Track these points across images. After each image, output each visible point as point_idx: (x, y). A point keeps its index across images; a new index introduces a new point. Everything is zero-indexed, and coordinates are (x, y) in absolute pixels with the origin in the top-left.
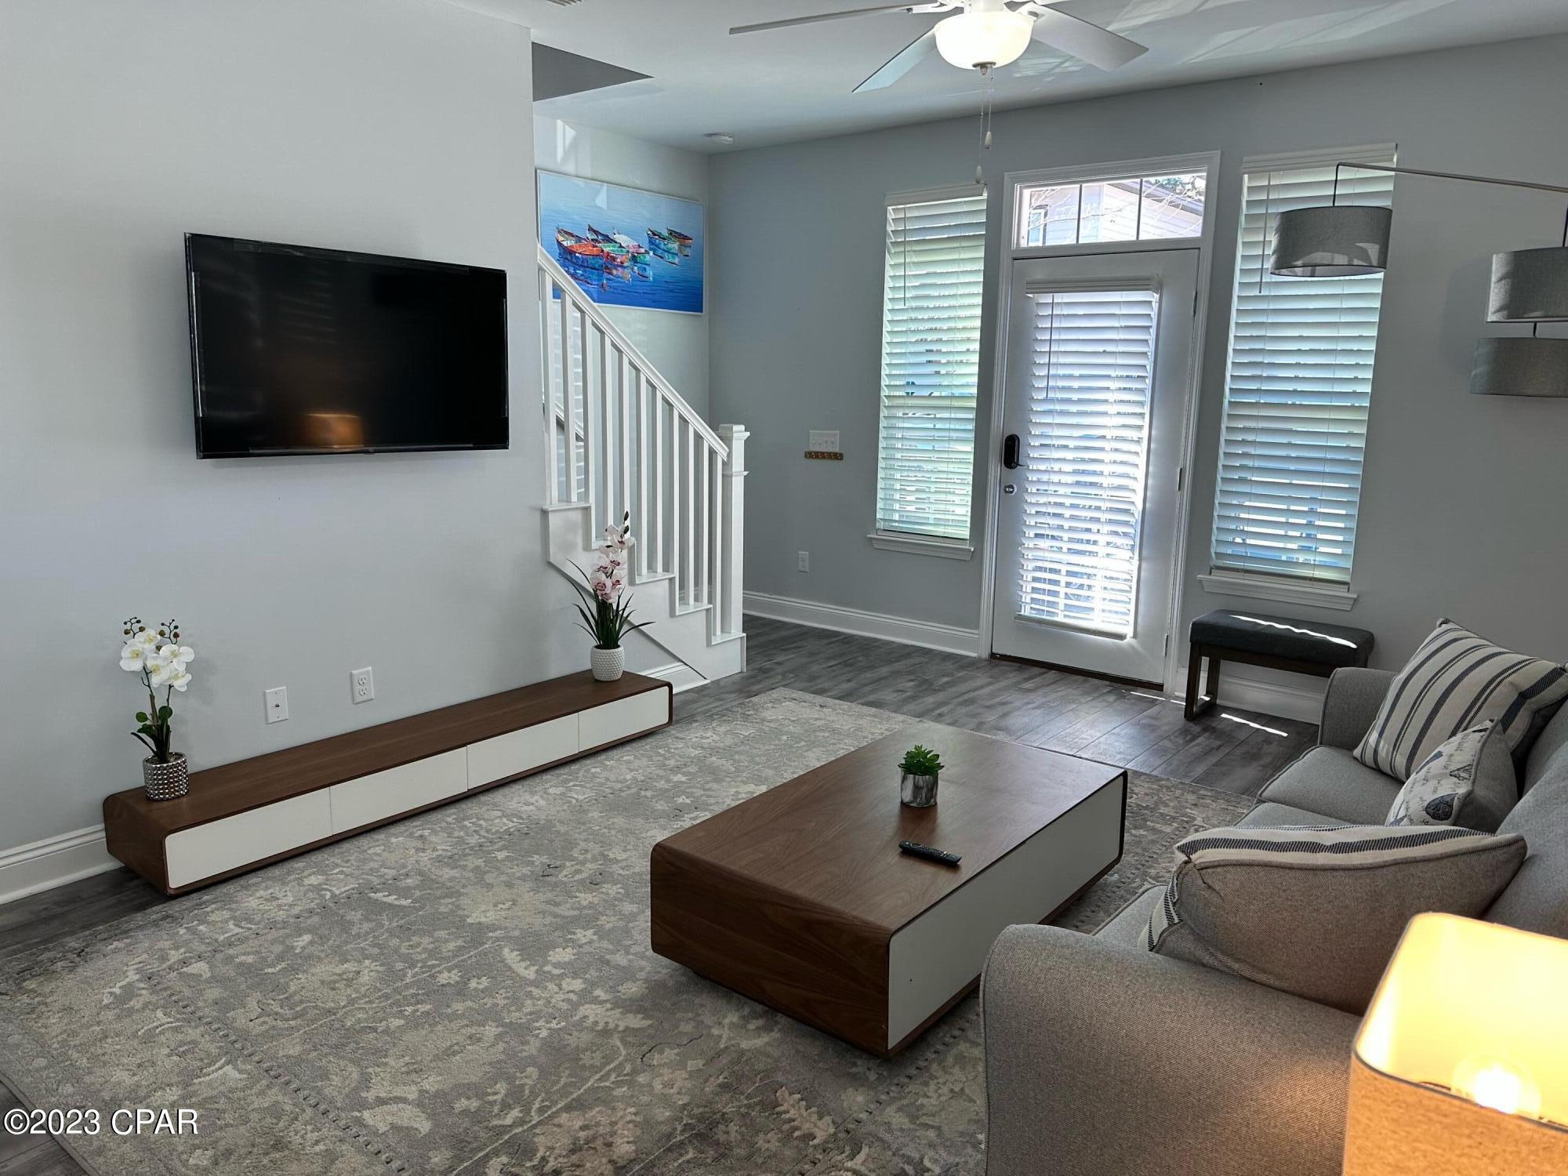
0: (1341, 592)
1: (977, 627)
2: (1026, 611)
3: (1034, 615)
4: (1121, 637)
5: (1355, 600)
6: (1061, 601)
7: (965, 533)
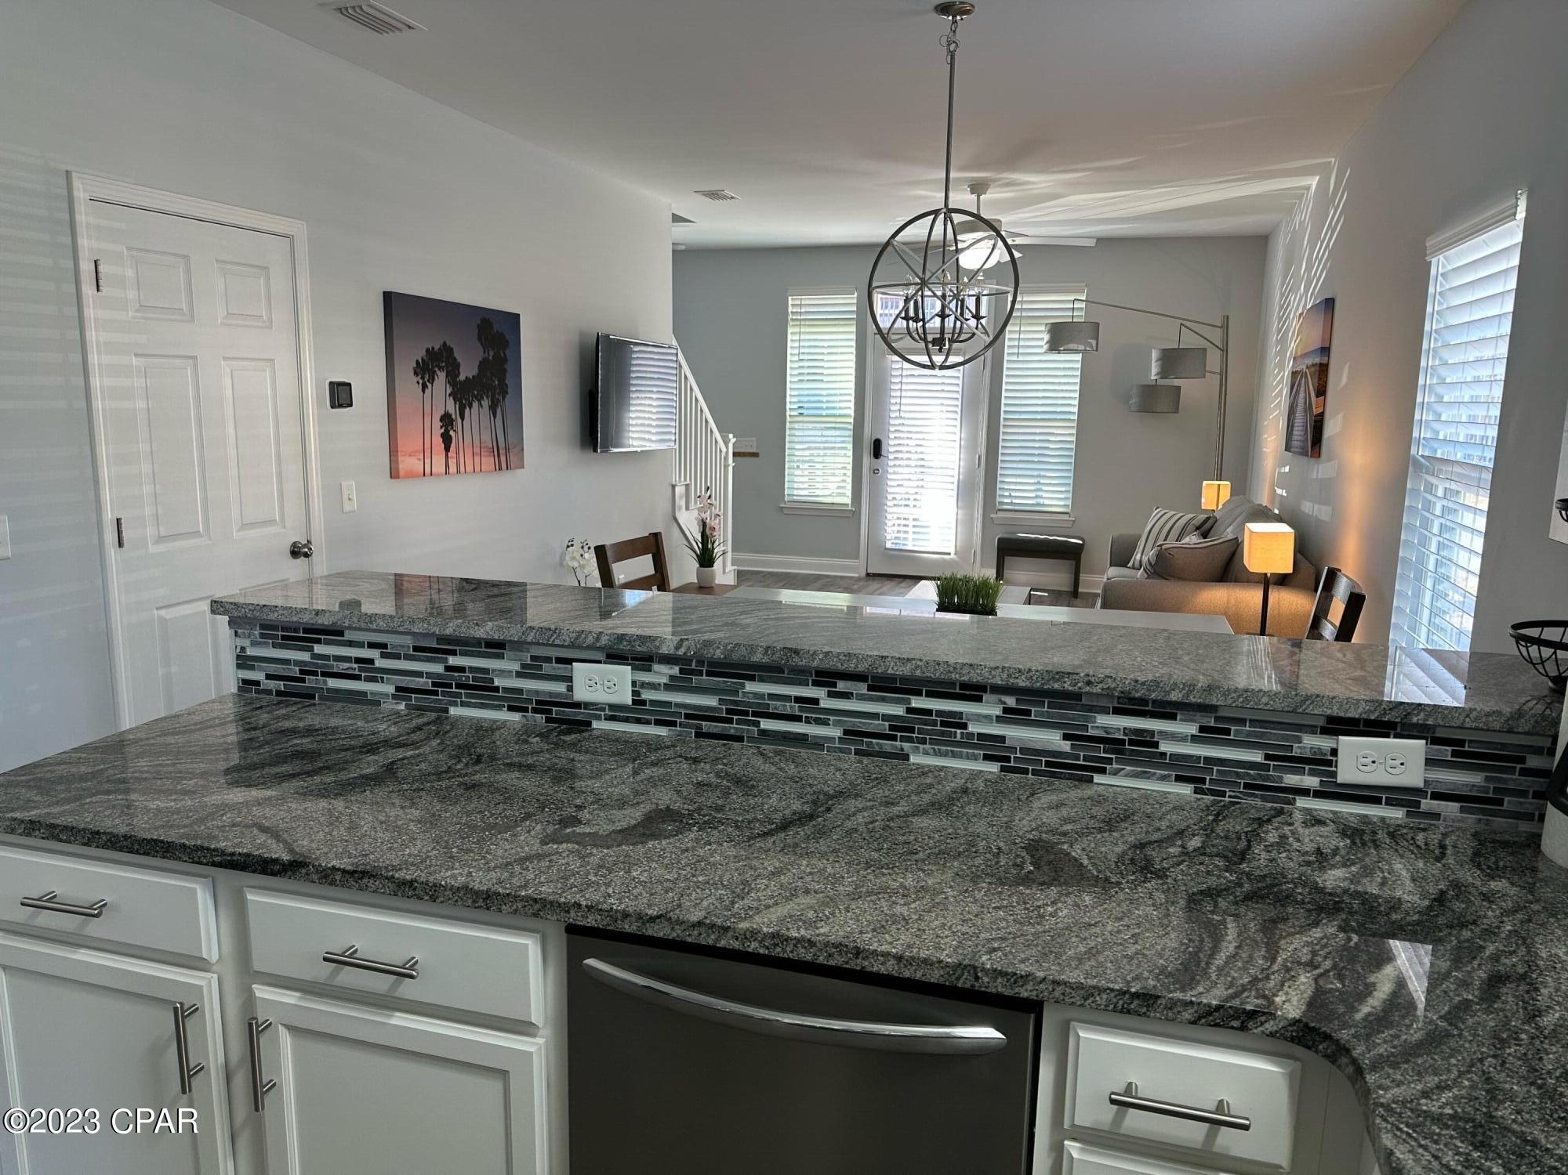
0: (1066, 517)
1: (857, 557)
2: (889, 545)
3: (893, 547)
4: (949, 554)
5: (1074, 521)
6: (910, 536)
7: (848, 500)
